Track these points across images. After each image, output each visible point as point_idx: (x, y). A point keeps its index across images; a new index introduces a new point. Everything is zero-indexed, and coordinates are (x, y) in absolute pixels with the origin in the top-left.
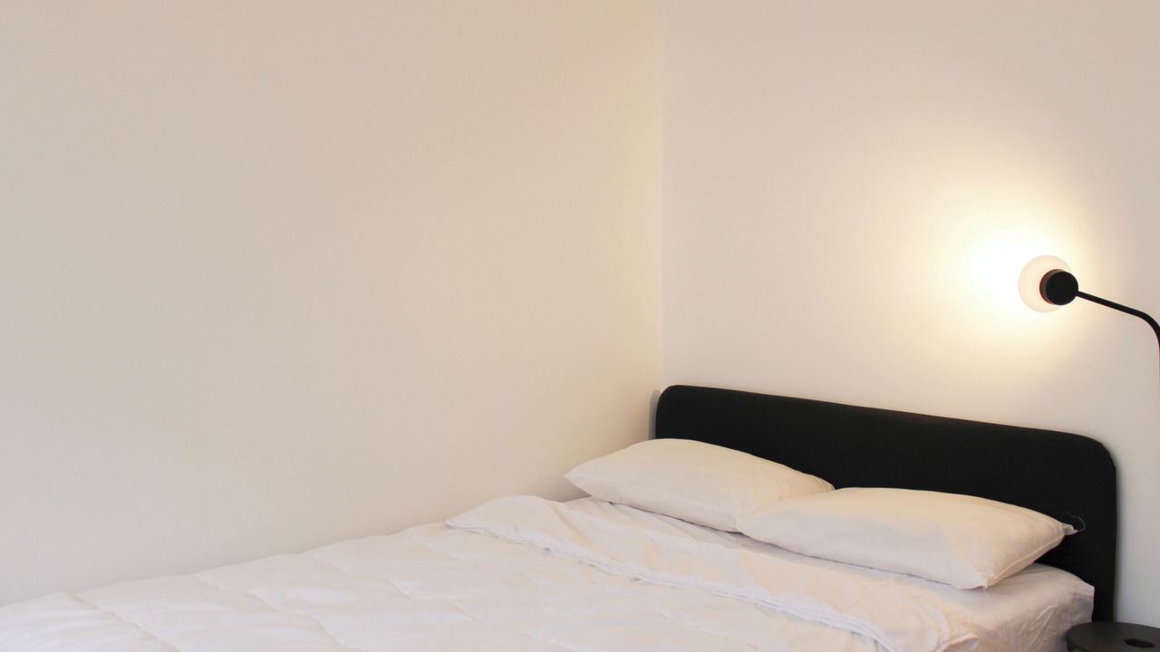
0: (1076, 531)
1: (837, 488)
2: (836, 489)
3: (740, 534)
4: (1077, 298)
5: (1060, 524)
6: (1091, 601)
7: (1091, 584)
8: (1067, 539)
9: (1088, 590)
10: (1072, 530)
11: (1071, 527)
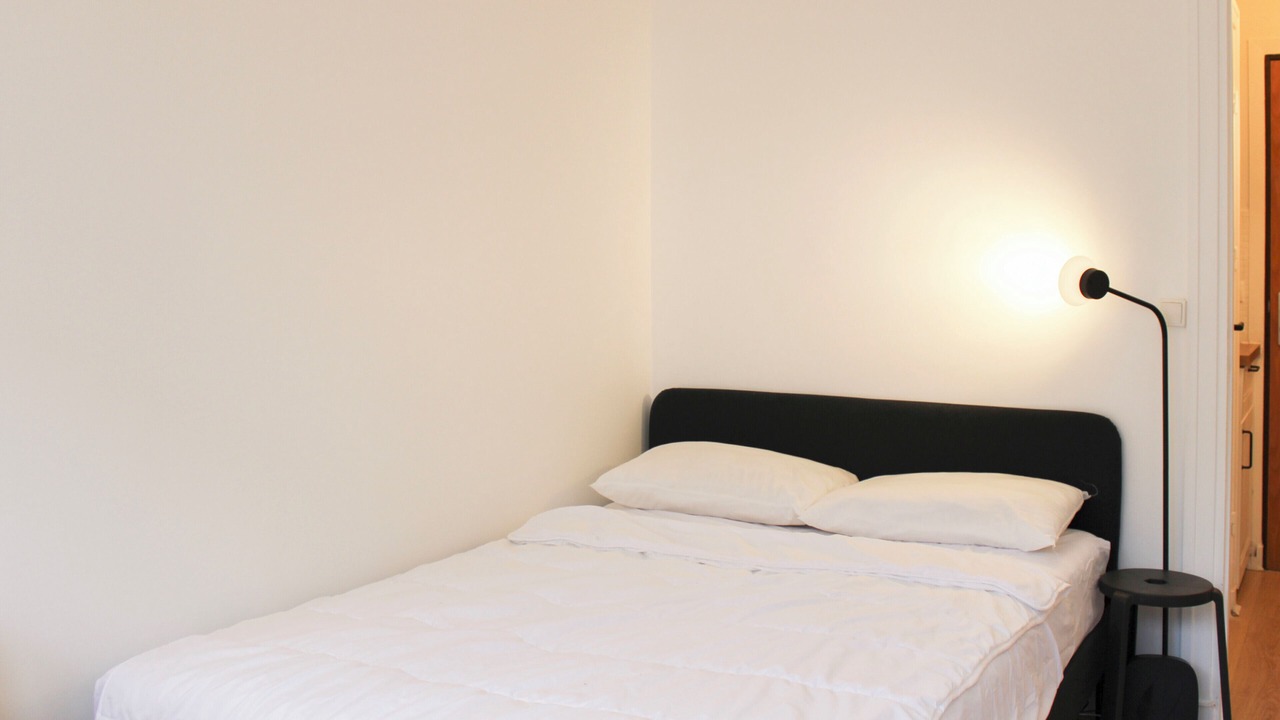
0: (1090, 497)
1: (861, 478)
2: (860, 480)
3: (805, 527)
4: (1108, 293)
5: (1080, 491)
6: (1108, 553)
7: (1106, 539)
8: (1086, 503)
9: (1106, 545)
10: (1088, 496)
11: (1086, 493)
